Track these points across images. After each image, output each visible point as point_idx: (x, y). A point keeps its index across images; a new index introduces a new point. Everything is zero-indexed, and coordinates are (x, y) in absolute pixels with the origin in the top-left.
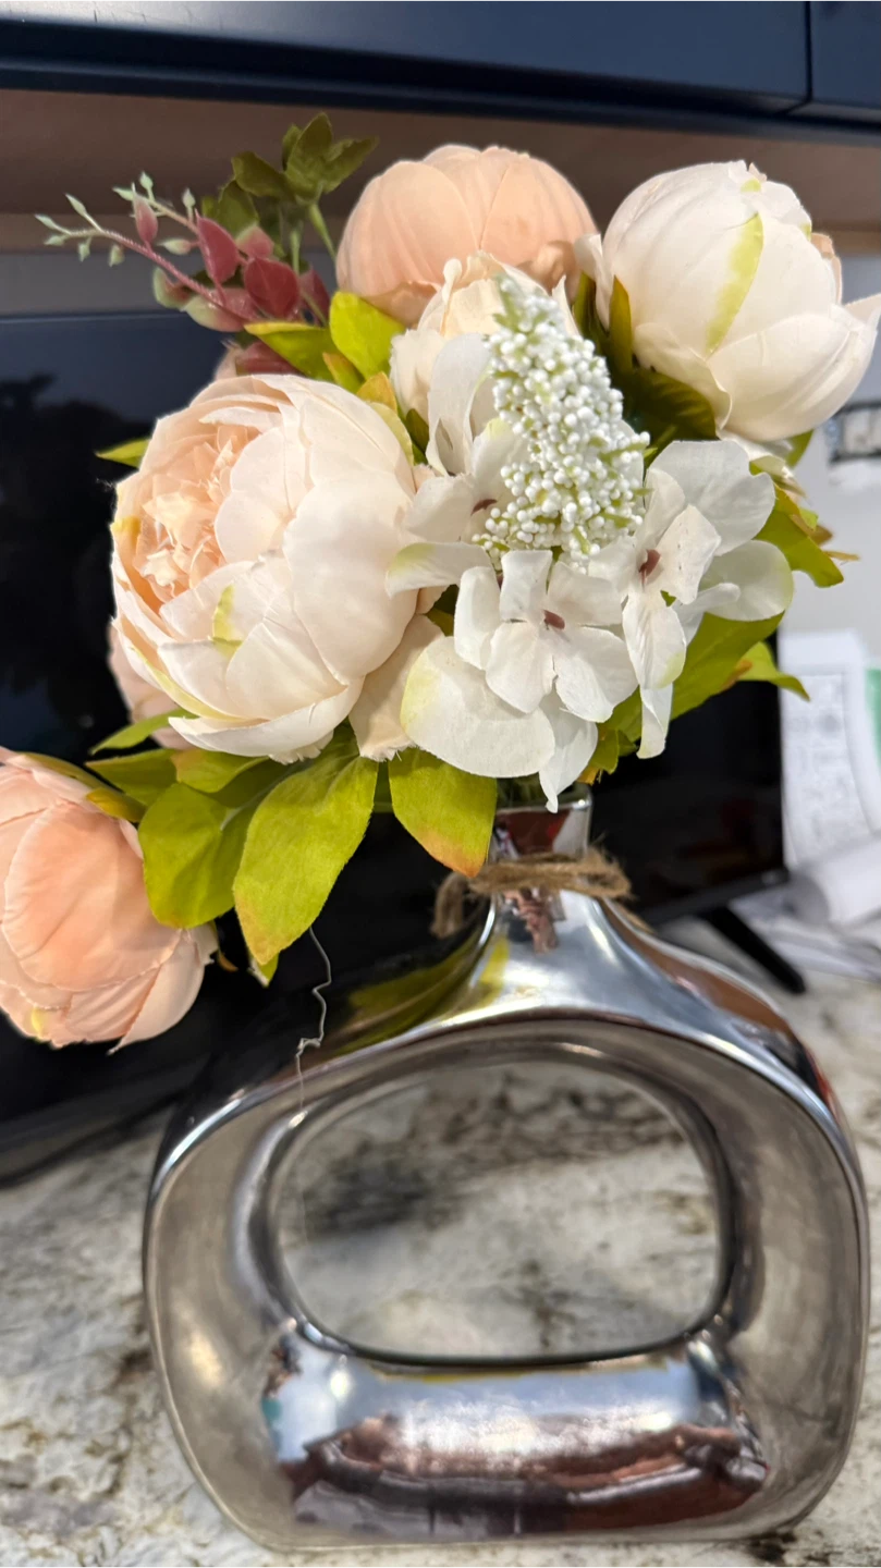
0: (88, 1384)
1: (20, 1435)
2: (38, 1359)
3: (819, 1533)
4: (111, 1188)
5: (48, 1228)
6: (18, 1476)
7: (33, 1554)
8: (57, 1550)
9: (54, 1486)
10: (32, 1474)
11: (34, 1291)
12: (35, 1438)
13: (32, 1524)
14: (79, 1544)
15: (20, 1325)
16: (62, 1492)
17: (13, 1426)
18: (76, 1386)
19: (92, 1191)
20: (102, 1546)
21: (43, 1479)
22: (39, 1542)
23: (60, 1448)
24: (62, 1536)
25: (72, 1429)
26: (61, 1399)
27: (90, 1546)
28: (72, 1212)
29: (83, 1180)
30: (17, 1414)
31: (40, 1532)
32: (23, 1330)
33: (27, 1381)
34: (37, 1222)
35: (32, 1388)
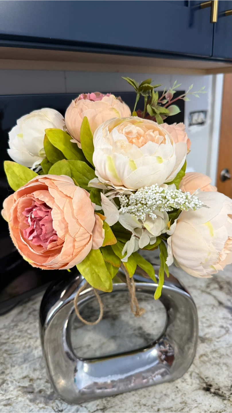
0: (40, 365)
1: (27, 380)
2: (25, 360)
3: (217, 384)
4: (30, 314)
5: (16, 325)
6: (30, 390)
7: (41, 408)
8: (46, 407)
9: (40, 391)
10: (34, 389)
11: (18, 343)
12: (31, 380)
13: (38, 401)
14: (51, 405)
15: (17, 352)
16: (43, 393)
17: (25, 378)
18: (37, 366)
19: (25, 315)
20: (57, 404)
21: (37, 390)
22: (41, 405)
23: (38, 382)
24: (46, 403)
25: (40, 377)
26: (35, 370)
27: (54, 405)
28: (21, 321)
29: (21, 312)
30: (25, 374)
31: (41, 403)
32: (19, 353)
33: (24, 366)
34: (12, 324)
35: (26, 367)
